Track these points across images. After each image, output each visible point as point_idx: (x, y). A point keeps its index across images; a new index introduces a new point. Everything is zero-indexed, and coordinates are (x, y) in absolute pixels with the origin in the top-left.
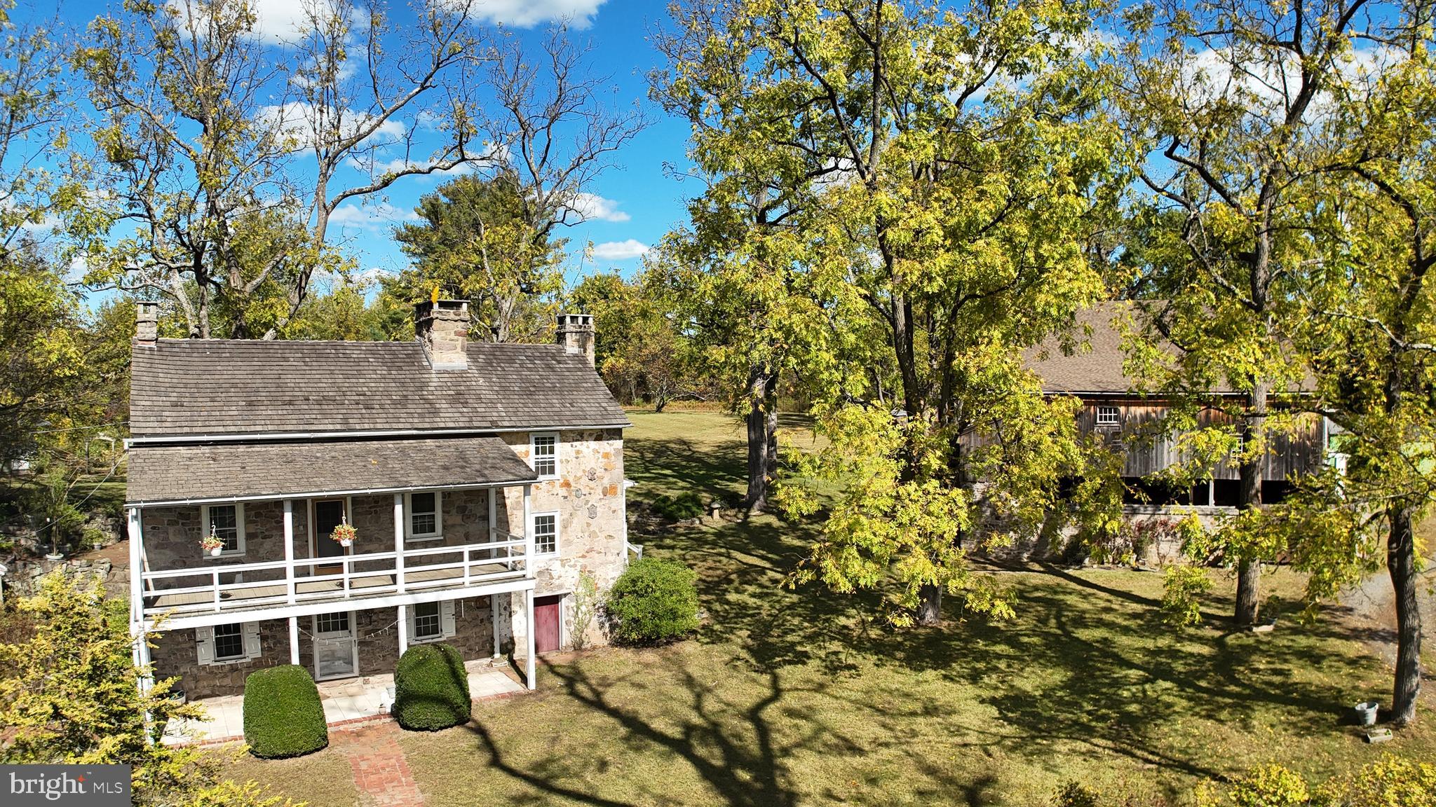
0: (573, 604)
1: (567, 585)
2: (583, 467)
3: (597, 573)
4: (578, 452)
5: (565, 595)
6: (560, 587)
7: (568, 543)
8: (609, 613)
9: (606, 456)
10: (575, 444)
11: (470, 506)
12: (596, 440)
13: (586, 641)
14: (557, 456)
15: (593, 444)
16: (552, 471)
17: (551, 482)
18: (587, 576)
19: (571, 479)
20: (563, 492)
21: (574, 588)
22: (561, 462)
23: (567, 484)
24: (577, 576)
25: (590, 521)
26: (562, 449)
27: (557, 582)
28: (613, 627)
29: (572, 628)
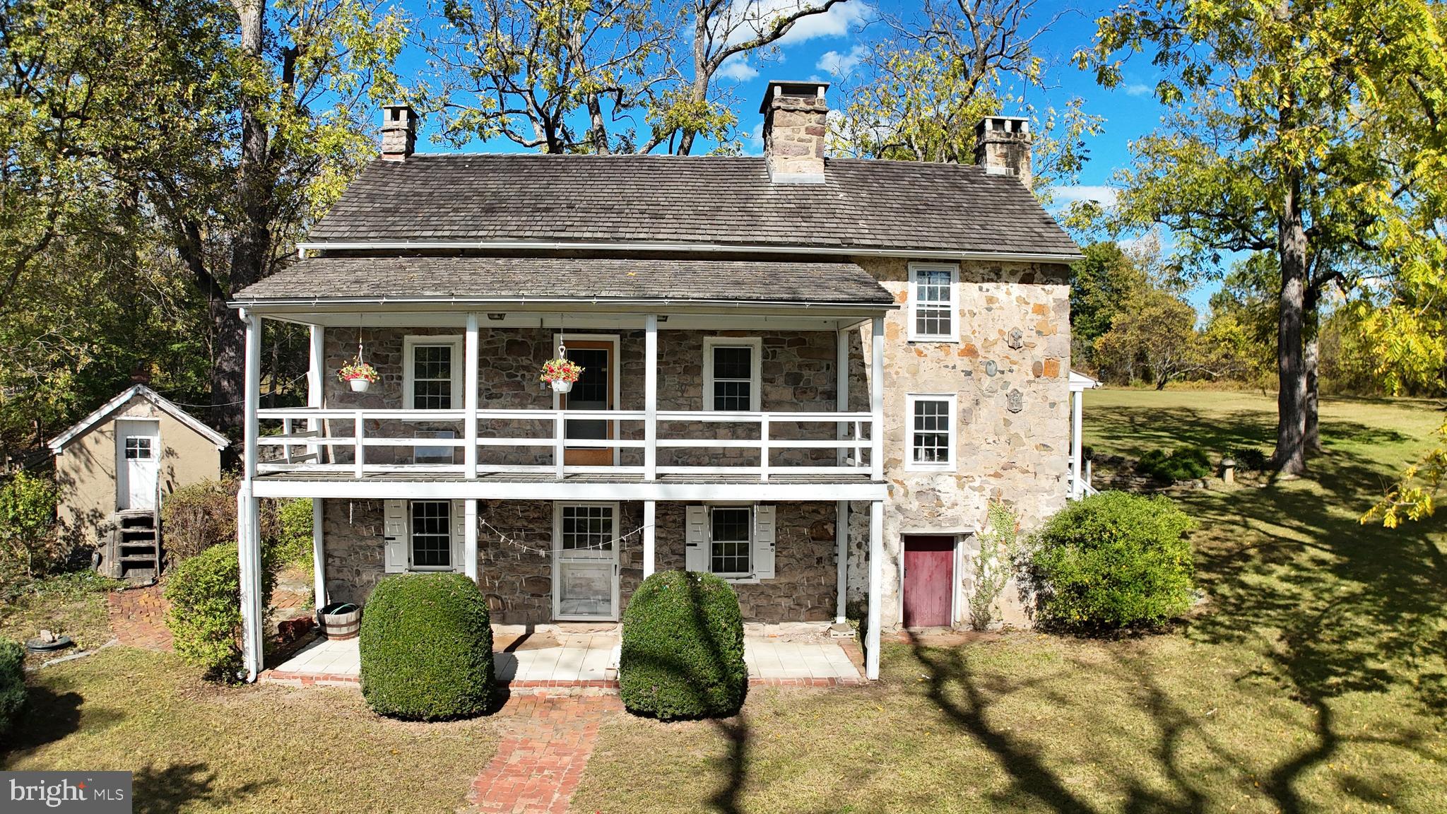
0: (976, 553)
1: (966, 520)
2: (999, 326)
3: (1020, 507)
4: (990, 300)
5: (965, 536)
6: (955, 521)
7: (969, 449)
8: (1037, 575)
9: (1040, 309)
10: (985, 285)
11: (806, 373)
12: (1022, 281)
13: (995, 616)
14: (954, 305)
15: (1017, 289)
16: (946, 328)
17: (943, 346)
18: (1001, 509)
19: (978, 344)
20: (963, 363)
21: (978, 527)
22: (962, 314)
23: (970, 352)
24: (984, 507)
25: (1010, 416)
26: (963, 296)
27: (950, 513)
28: (1042, 600)
29: (973, 593)
